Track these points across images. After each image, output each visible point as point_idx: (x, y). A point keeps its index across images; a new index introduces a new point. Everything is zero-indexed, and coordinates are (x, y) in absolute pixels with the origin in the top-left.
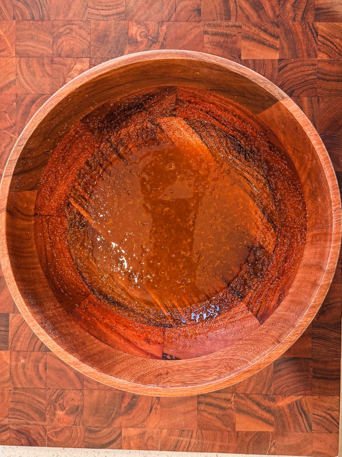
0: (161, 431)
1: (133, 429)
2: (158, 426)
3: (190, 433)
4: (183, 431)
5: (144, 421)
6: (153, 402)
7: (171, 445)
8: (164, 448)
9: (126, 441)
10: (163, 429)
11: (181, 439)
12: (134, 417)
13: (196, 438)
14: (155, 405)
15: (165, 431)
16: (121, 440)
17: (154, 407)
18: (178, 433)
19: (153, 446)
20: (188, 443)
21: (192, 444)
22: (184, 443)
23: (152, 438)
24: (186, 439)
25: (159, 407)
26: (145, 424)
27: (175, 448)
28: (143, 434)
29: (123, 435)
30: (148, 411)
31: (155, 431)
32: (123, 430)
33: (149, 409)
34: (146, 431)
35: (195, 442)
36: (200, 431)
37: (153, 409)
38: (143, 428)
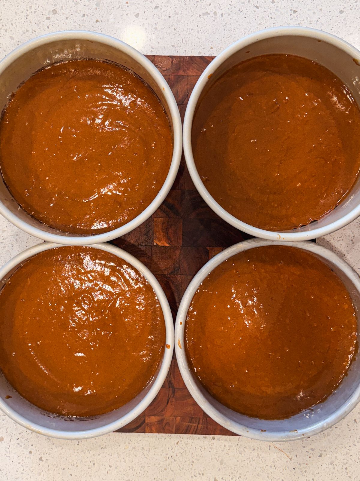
0: (176, 419)
1: (154, 417)
2: (173, 414)
3: (198, 420)
4: (193, 418)
5: (162, 411)
6: (169, 396)
7: (183, 429)
8: (178, 431)
9: (149, 426)
10: (177, 417)
11: (191, 424)
12: (155, 407)
13: (202, 424)
14: (171, 398)
15: (178, 419)
16: (145, 425)
17: (170, 400)
18: (189, 420)
19: (170, 430)
20: (196, 428)
21: (199, 428)
22: (193, 427)
23: (169, 424)
24: (194, 425)
25: (174, 400)
26: (163, 413)
27: (186, 431)
28: (162, 420)
29: (146, 421)
30: (165, 404)
31: (171, 418)
32: (147, 418)
33: (166, 402)
34: (164, 419)
35: (201, 427)
36: (205, 418)
37: (170, 402)
38: (162, 416)
